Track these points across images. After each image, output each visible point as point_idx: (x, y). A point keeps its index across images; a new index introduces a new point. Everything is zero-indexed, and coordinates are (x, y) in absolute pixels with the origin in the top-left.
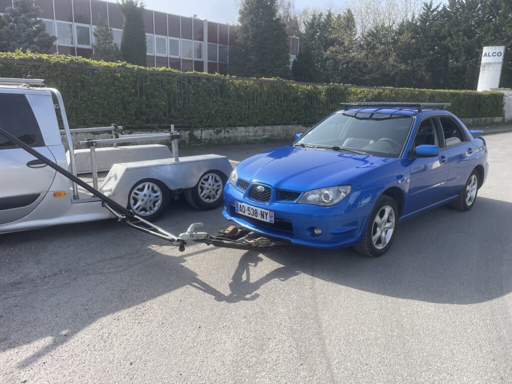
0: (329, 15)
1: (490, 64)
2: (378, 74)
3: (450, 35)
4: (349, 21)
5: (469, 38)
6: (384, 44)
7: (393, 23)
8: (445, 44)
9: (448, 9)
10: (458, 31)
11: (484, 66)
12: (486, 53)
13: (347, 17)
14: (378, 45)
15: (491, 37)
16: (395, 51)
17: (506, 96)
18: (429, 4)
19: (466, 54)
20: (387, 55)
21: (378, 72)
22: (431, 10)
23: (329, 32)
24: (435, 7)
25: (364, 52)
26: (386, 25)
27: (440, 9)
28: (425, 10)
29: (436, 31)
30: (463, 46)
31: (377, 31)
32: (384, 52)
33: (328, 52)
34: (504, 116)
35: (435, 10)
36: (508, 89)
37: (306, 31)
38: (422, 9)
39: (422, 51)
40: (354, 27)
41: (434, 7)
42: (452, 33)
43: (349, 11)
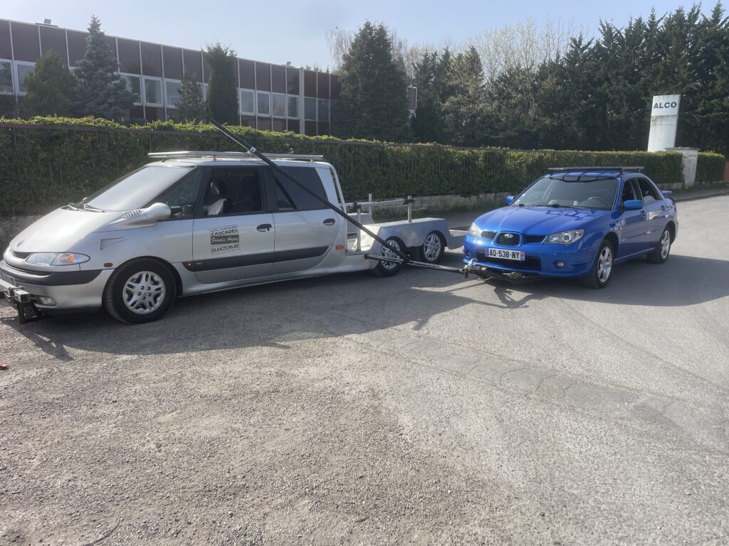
0: (447, 55)
1: (662, 117)
2: (515, 131)
3: (608, 80)
4: (473, 62)
5: (632, 82)
6: (521, 92)
7: (532, 65)
8: (602, 91)
9: (603, 46)
10: (617, 74)
11: (656, 120)
12: (656, 104)
13: (471, 57)
14: (514, 94)
15: (661, 81)
16: (536, 101)
17: (685, 157)
18: (578, 40)
19: (629, 104)
20: (525, 106)
21: (515, 129)
22: (581, 47)
23: (447, 77)
24: (586, 44)
25: (496, 103)
26: (523, 67)
27: (592, 46)
28: (573, 48)
29: (588, 75)
30: (625, 93)
31: (511, 75)
32: (521, 102)
33: (447, 104)
34: (683, 181)
35: (586, 47)
36: (687, 148)
37: (417, 76)
38: (569, 46)
39: (571, 101)
40: (481, 70)
41: (584, 43)
42: (610, 76)
43: (473, 50)
